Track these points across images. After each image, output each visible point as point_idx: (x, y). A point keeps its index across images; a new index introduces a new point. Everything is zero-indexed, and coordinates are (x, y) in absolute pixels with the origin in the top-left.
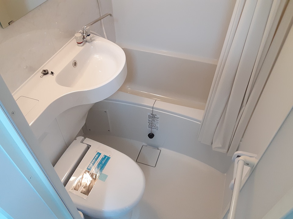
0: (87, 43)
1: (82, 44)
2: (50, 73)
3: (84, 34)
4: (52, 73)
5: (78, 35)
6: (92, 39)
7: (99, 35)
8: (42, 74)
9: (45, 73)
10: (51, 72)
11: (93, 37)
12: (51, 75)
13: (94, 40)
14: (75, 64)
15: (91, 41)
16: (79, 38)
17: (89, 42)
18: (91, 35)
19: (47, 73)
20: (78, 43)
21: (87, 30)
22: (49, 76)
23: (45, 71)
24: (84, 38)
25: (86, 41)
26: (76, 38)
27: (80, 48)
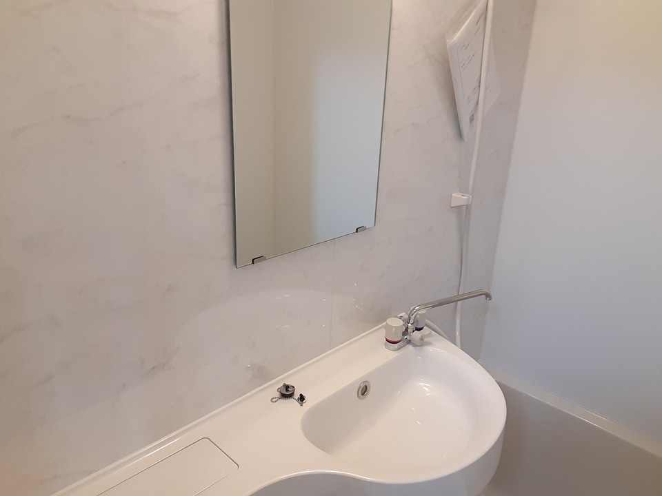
0: (410, 347)
1: (396, 346)
2: (297, 396)
3: (409, 323)
4: (302, 398)
5: (396, 323)
6: (426, 340)
7: (443, 334)
8: (278, 395)
9: (287, 393)
10: (301, 395)
11: (428, 336)
12: (297, 404)
13: (428, 344)
14: (364, 391)
15: (423, 343)
16: (394, 329)
17: (415, 345)
18: (426, 331)
19: (291, 396)
20: (387, 340)
21: (418, 316)
22: (292, 403)
23: (287, 387)
24: (406, 332)
25: (409, 342)
26: (388, 328)
27: (390, 354)
